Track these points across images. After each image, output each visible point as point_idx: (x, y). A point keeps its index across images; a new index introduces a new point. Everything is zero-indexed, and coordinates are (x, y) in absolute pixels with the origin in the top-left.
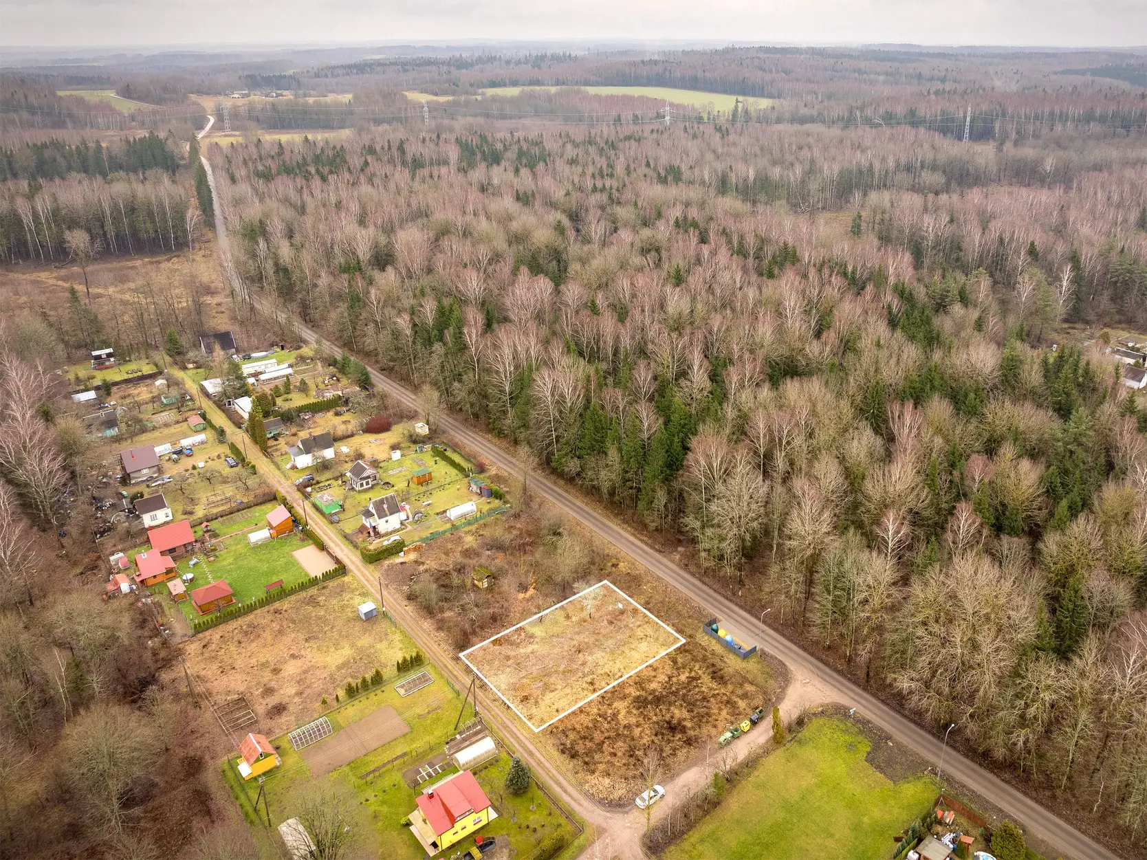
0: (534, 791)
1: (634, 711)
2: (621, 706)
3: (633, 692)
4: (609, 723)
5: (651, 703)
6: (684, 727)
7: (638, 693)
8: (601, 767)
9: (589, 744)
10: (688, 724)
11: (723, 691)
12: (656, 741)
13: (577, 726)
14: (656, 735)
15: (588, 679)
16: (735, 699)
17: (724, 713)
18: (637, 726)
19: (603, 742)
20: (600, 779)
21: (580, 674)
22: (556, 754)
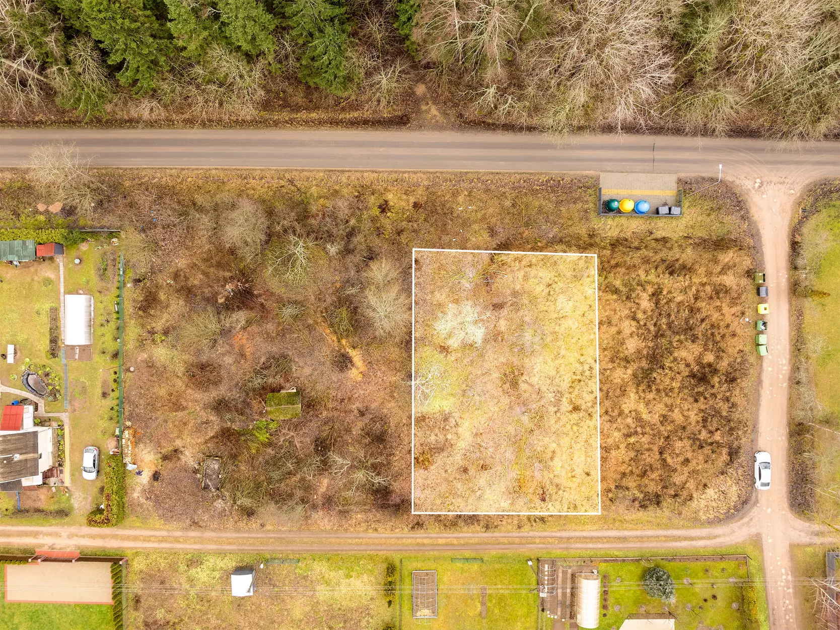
1: (651, 396)
2: (631, 402)
3: (622, 375)
4: (643, 434)
5: (652, 370)
6: (710, 365)
7: (629, 372)
8: (691, 485)
9: (655, 475)
10: (710, 358)
11: (696, 280)
12: (703, 407)
13: (623, 468)
14: (696, 401)
15: (566, 406)
16: (717, 280)
17: (726, 309)
18: (671, 410)
19: (664, 460)
20: (704, 497)
21: (552, 409)
22: (641, 515)
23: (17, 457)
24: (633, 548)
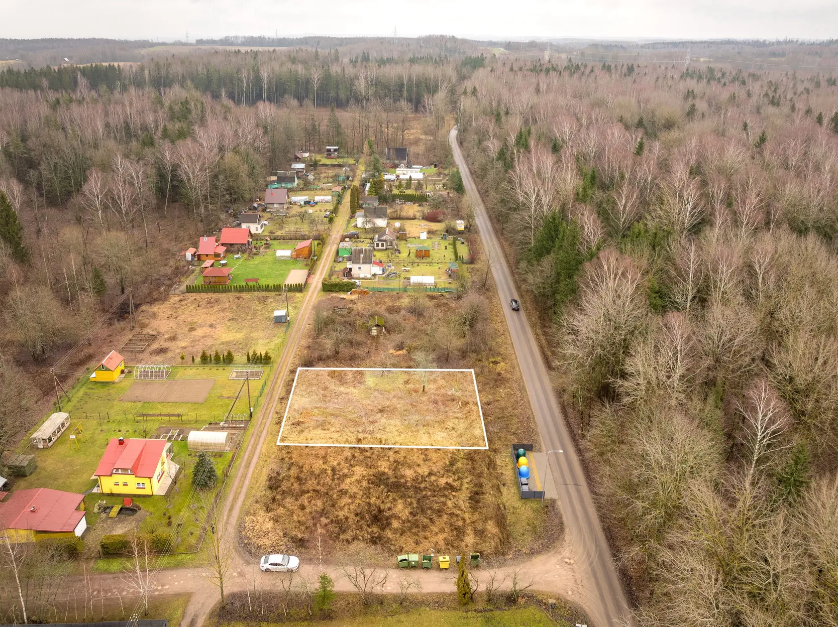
0: (211, 497)
1: (365, 484)
2: (359, 471)
3: (384, 466)
4: (333, 480)
5: (387, 485)
6: (389, 524)
7: (386, 470)
8: (281, 511)
9: (296, 486)
10: (395, 524)
11: (467, 516)
12: (350, 520)
13: (307, 467)
14: (357, 515)
15: (362, 436)
16: (469, 530)
17: (441, 537)
18: (350, 497)
19: (308, 492)
20: (267, 520)
21: (361, 429)
22: (264, 478)
23: (362, 256)
24: (237, 472)
